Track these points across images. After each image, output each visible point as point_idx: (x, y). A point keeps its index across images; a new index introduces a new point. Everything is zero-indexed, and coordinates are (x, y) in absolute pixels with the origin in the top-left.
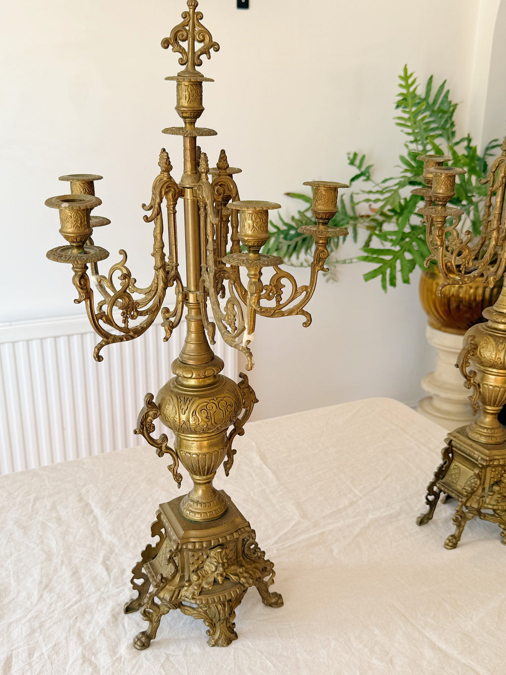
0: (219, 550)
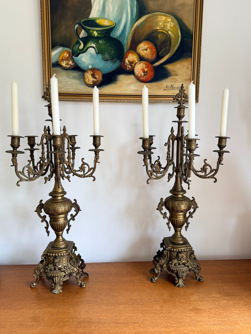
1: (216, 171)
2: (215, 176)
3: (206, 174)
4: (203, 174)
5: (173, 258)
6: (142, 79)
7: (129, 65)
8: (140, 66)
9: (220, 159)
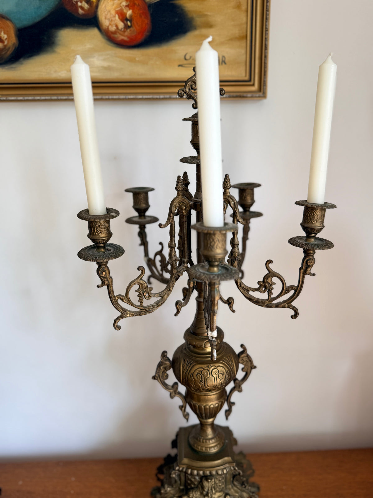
1: (298, 290)
2: (293, 304)
3: (272, 296)
4: (264, 296)
5: (191, 486)
6: (120, 37)
7: (84, 3)
8: (113, 5)
9: (307, 262)
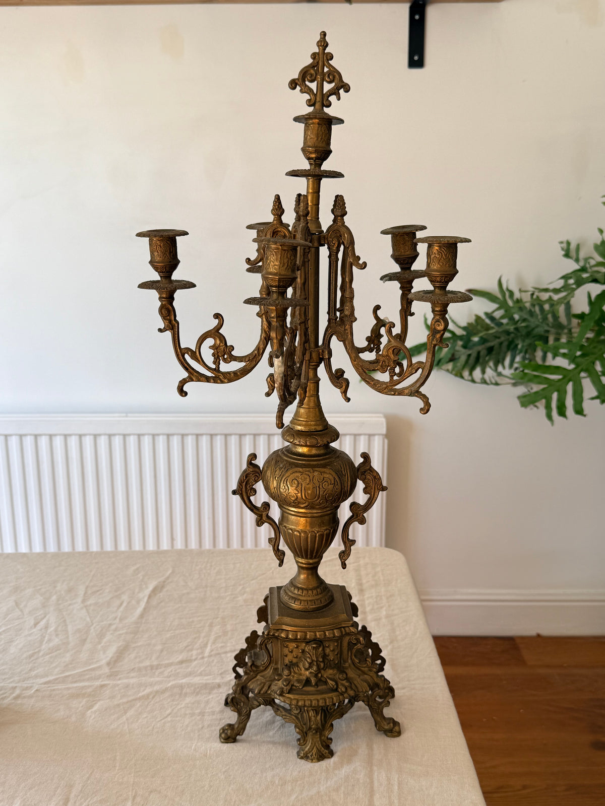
0: (314, 646)
2: (422, 390)
4: (385, 377)
